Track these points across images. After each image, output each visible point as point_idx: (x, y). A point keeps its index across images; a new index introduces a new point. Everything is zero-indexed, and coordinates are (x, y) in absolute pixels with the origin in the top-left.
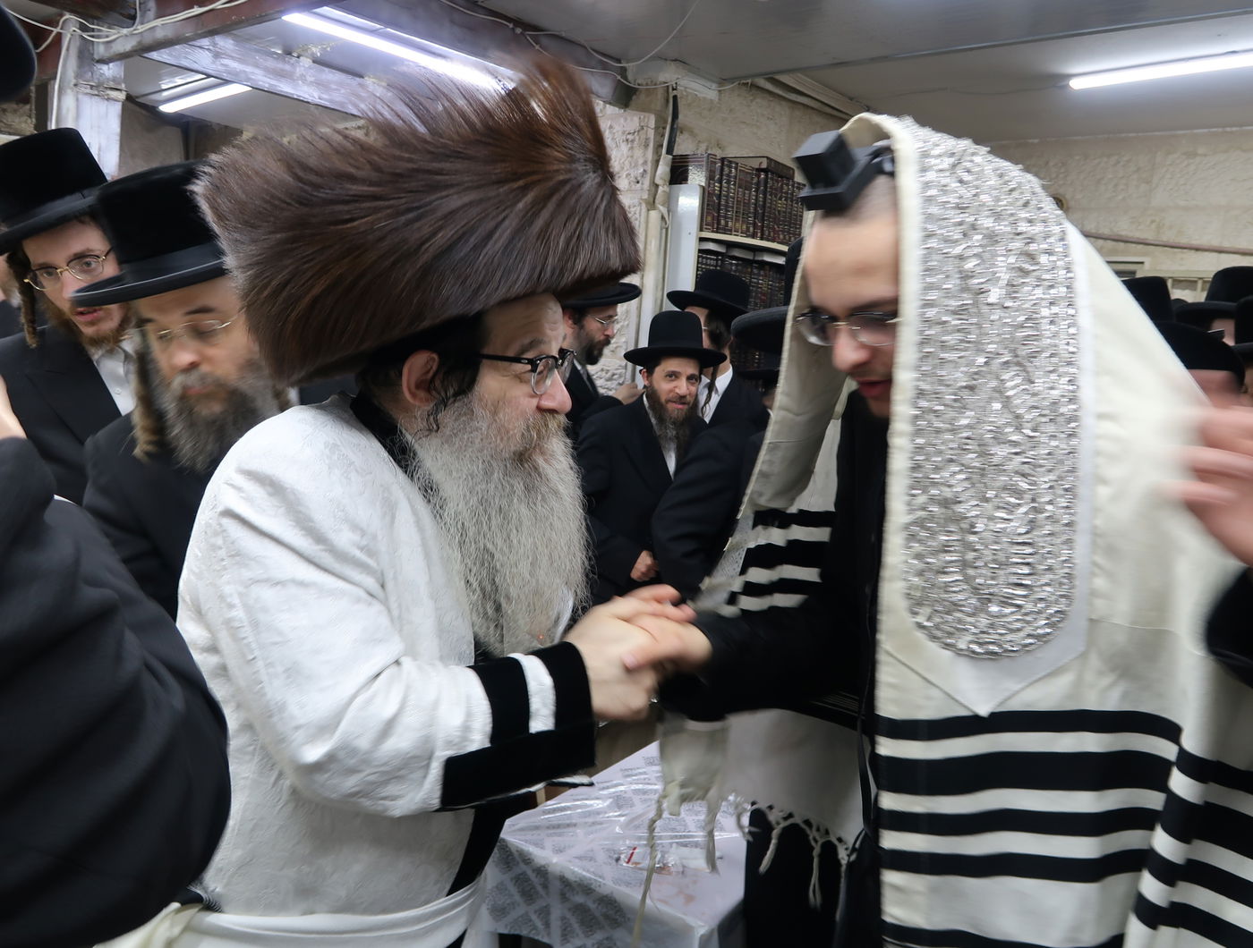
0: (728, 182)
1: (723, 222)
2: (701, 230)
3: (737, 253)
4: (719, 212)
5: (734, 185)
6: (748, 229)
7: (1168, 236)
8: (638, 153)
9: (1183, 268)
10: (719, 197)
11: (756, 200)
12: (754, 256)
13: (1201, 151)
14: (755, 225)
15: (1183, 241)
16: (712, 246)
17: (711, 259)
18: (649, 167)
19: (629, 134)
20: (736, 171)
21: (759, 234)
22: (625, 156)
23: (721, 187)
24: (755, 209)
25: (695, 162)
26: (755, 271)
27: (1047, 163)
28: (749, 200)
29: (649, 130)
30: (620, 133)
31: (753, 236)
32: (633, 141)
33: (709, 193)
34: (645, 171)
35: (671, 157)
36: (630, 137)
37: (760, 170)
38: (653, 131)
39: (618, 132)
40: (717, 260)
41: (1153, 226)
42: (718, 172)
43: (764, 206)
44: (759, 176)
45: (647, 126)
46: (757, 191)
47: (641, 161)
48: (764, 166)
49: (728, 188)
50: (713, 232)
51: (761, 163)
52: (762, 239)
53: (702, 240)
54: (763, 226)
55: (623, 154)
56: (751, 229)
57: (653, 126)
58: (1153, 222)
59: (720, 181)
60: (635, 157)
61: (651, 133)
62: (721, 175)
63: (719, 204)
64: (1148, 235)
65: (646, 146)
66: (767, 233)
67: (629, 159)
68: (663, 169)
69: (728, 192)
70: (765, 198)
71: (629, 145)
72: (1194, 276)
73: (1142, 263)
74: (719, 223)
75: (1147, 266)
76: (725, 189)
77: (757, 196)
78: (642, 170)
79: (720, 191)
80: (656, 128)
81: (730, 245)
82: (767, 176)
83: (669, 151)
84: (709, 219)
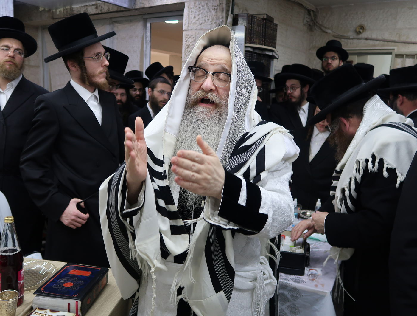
0: (254, 25)
1: (252, 40)
2: (246, 43)
3: (257, 51)
4: (251, 36)
5: (256, 25)
6: (260, 42)
7: (403, 39)
8: (219, 14)
9: (409, 51)
10: (251, 30)
11: (263, 31)
12: (262, 52)
13: (414, 7)
14: (262, 40)
15: (409, 40)
16: (249, 49)
17: (248, 54)
18: (224, 19)
19: (215, 6)
20: (256, 19)
21: (264, 44)
22: (214, 15)
23: (252, 26)
24: (262, 34)
25: (241, 17)
26: (262, 58)
27: (357, 13)
28: (260, 31)
29: (224, 5)
30: (211, 6)
31: (262, 44)
32: (217, 9)
33: (248, 29)
34: (222, 21)
35: (232, 15)
36: (216, 8)
37: (264, 19)
38: (225, 5)
39: (210, 5)
40: (250, 54)
41: (398, 35)
42: (250, 21)
43: (265, 34)
44: (263, 21)
45: (223, 3)
46: (263, 27)
47: (221, 17)
48: (265, 17)
49: (254, 27)
50: (249, 43)
51: (264, 17)
52: (265, 45)
53: (246, 47)
54: (265, 41)
55: (212, 15)
56: (261, 42)
57: (225, 3)
58: (397, 34)
59: (251, 24)
60: (218, 15)
61: (224, 6)
62: (252, 21)
63: (251, 33)
64: (396, 39)
65: (223, 11)
66: (266, 43)
67: (216, 16)
68: (230, 20)
69: (254, 28)
70: (265, 30)
71: (215, 11)
72: (413, 53)
73: (394, 49)
74: (251, 40)
75: (396, 50)
76: (253, 27)
77: (263, 29)
78: (221, 20)
79: (251, 28)
80: (226, 4)
81: (255, 48)
82: (266, 21)
83: (232, 13)
84: (248, 39)
